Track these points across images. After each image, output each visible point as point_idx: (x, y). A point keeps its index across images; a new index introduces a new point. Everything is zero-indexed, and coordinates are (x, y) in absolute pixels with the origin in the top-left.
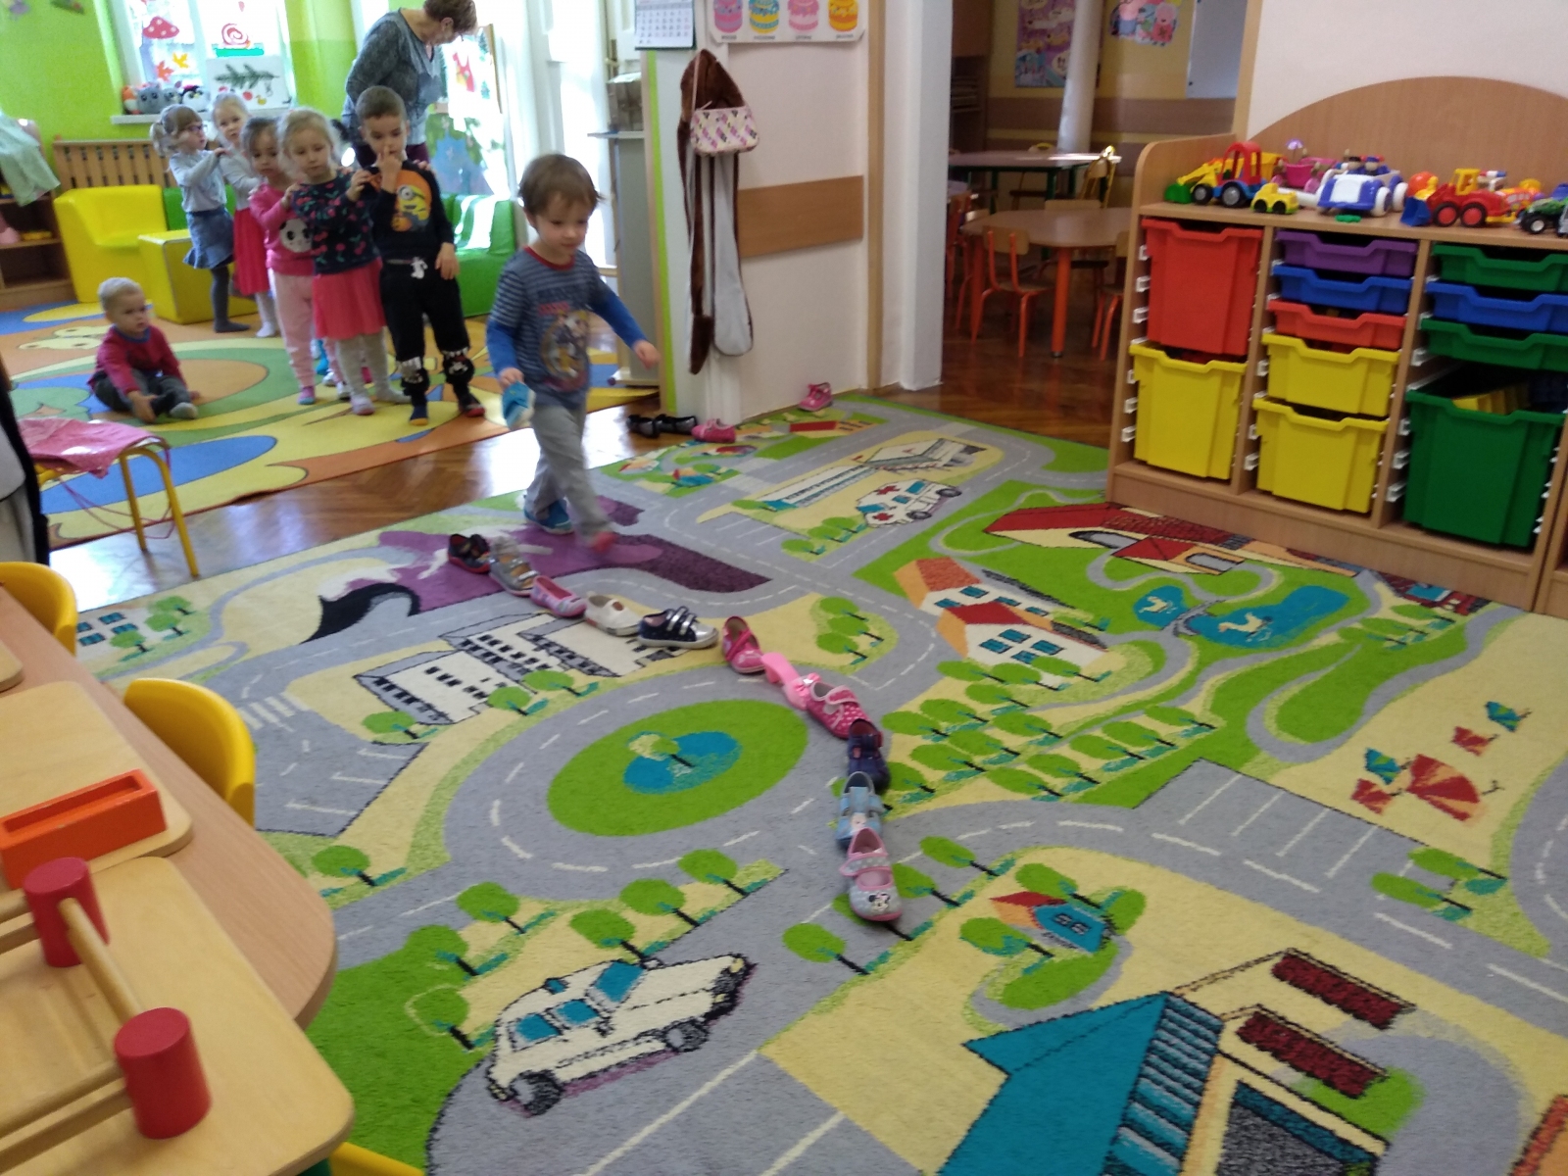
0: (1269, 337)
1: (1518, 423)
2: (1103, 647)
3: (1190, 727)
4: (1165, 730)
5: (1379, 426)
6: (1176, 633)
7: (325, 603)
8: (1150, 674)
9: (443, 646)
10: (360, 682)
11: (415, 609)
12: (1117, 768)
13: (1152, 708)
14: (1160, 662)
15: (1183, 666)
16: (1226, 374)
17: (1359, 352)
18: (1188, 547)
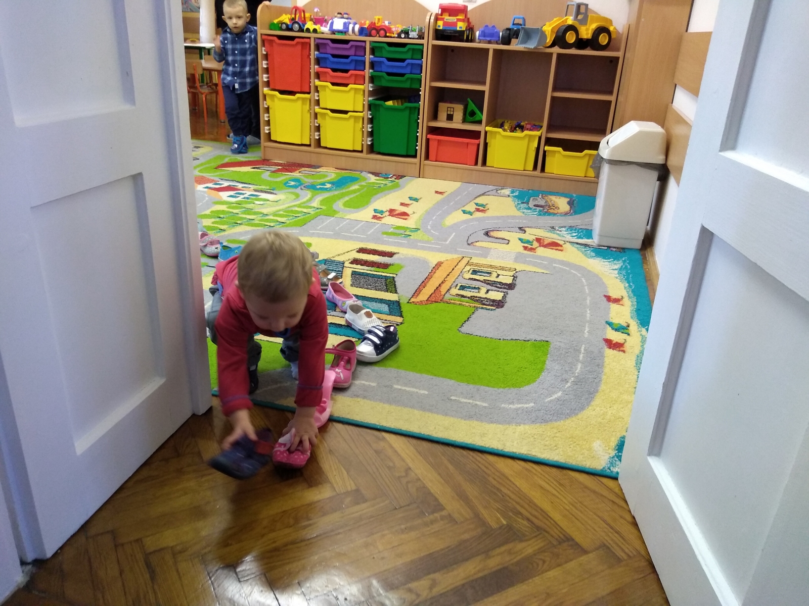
0: (317, 83)
1: (406, 107)
2: (276, 194)
3: (314, 209)
4: (305, 210)
5: (361, 114)
6: (301, 189)
8: (295, 199)
12: (291, 219)
13: (299, 206)
14: (298, 196)
15: (307, 196)
16: (303, 99)
17: (350, 86)
18: (298, 169)
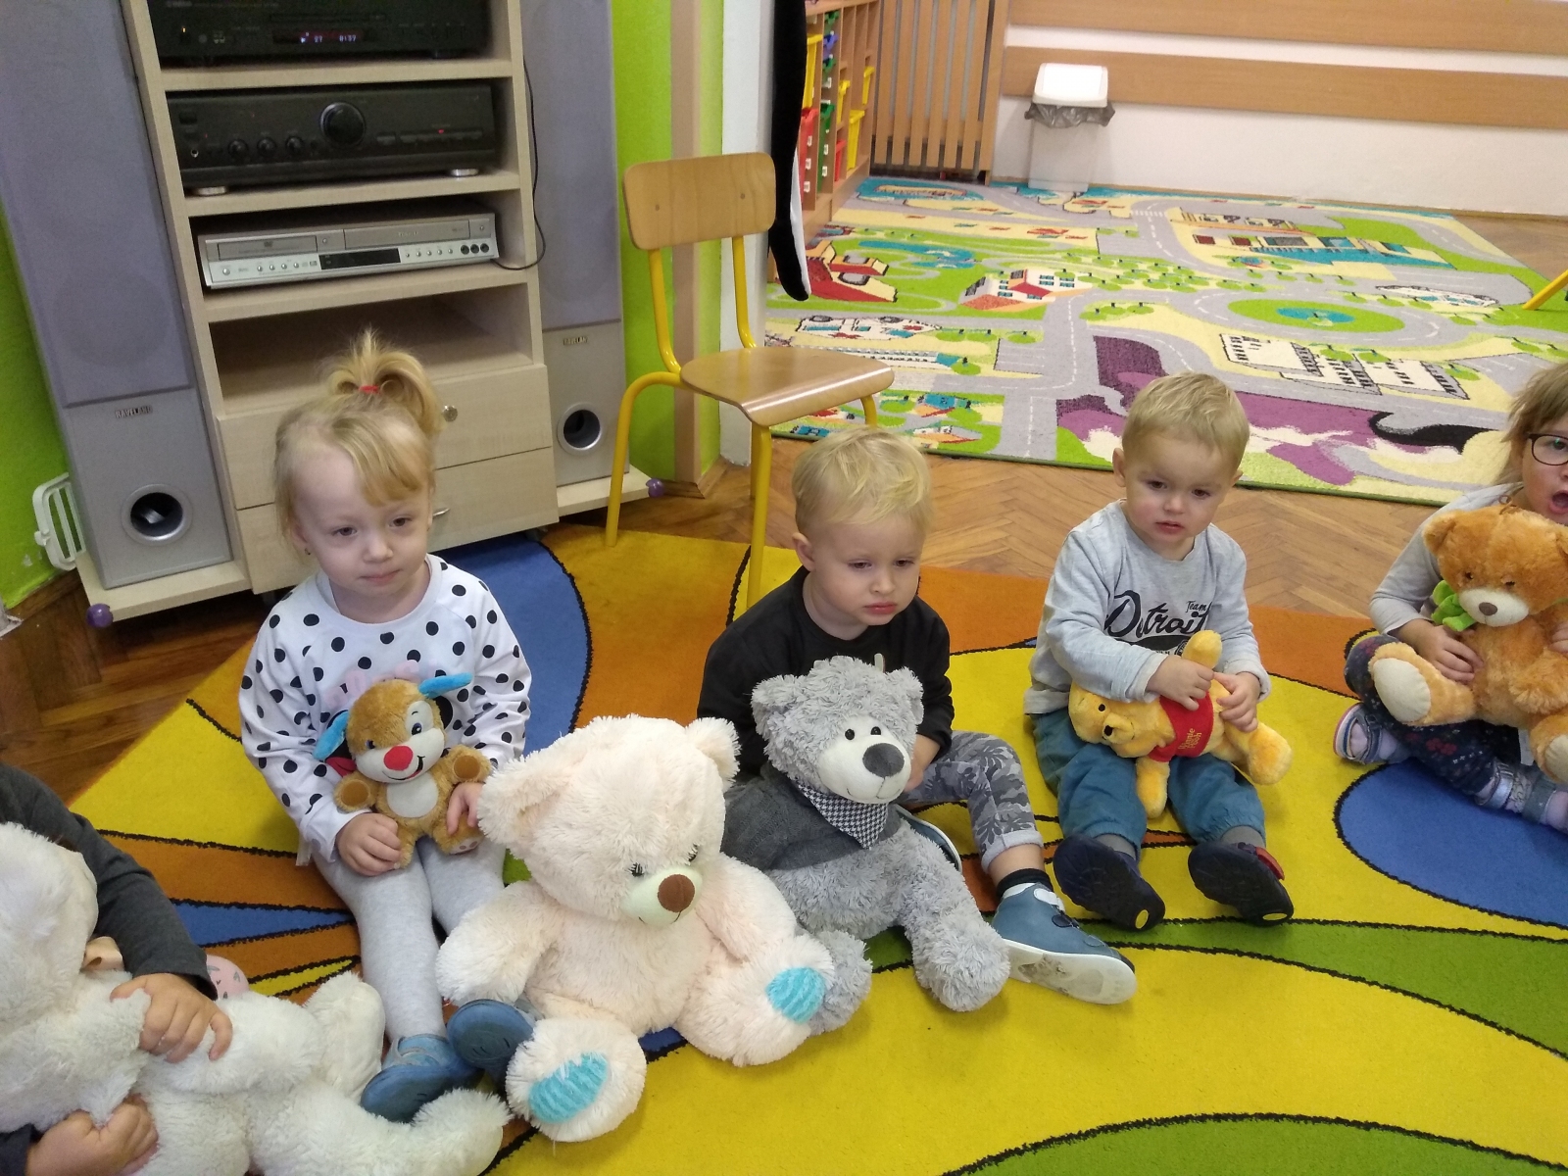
7: (1460, 449)
9: (1383, 390)
10: (1467, 395)
11: (1383, 415)
